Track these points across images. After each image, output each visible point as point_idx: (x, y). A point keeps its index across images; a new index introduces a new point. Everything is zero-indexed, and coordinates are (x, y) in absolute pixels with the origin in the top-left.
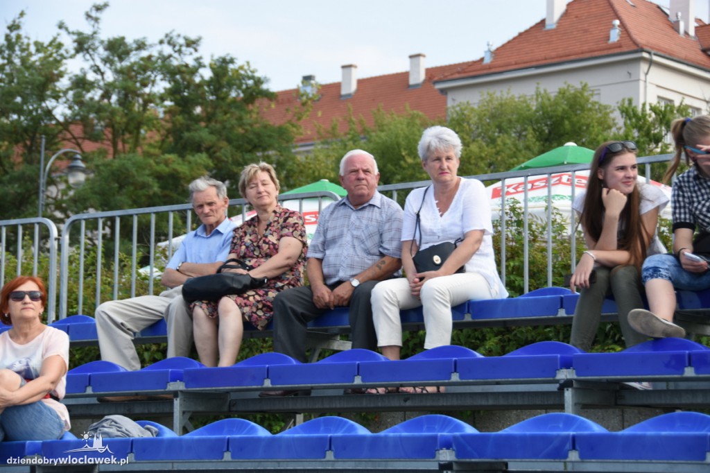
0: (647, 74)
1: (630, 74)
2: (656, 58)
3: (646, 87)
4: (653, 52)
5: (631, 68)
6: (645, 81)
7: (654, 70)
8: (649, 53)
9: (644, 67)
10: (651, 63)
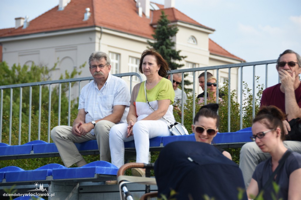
0: (100, 39)
1: (91, 39)
2: (104, 30)
3: (99, 46)
4: (102, 27)
5: (91, 36)
6: (99, 43)
7: (104, 37)
8: (100, 28)
9: (98, 35)
10: (101, 33)
